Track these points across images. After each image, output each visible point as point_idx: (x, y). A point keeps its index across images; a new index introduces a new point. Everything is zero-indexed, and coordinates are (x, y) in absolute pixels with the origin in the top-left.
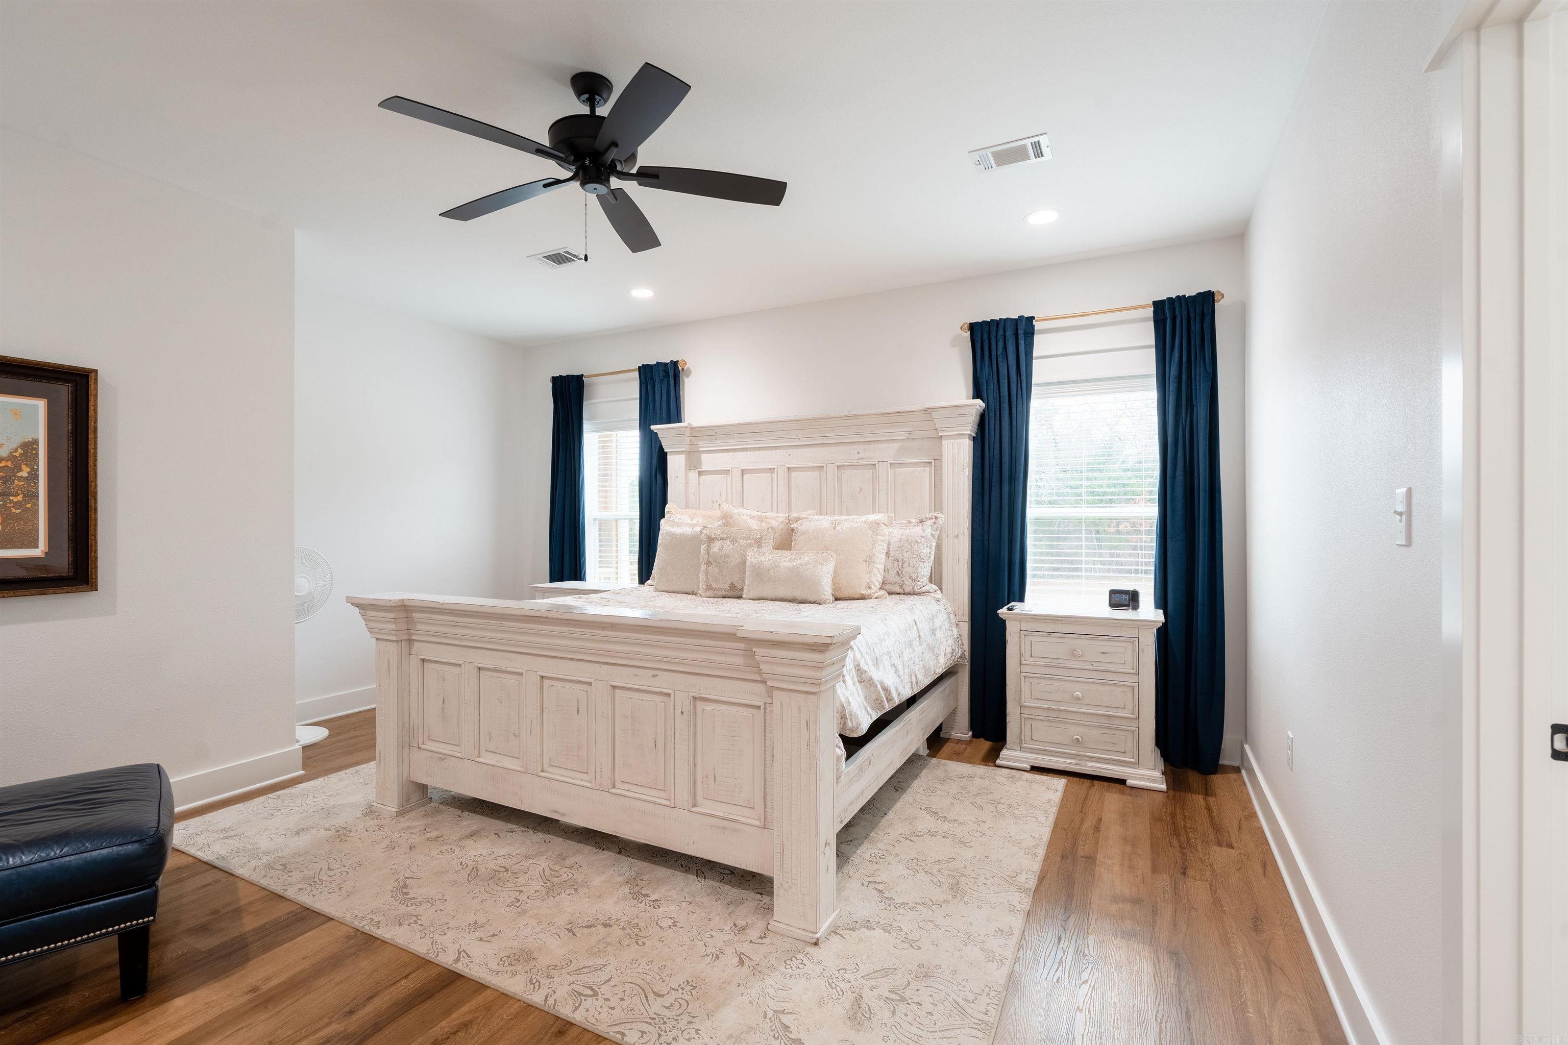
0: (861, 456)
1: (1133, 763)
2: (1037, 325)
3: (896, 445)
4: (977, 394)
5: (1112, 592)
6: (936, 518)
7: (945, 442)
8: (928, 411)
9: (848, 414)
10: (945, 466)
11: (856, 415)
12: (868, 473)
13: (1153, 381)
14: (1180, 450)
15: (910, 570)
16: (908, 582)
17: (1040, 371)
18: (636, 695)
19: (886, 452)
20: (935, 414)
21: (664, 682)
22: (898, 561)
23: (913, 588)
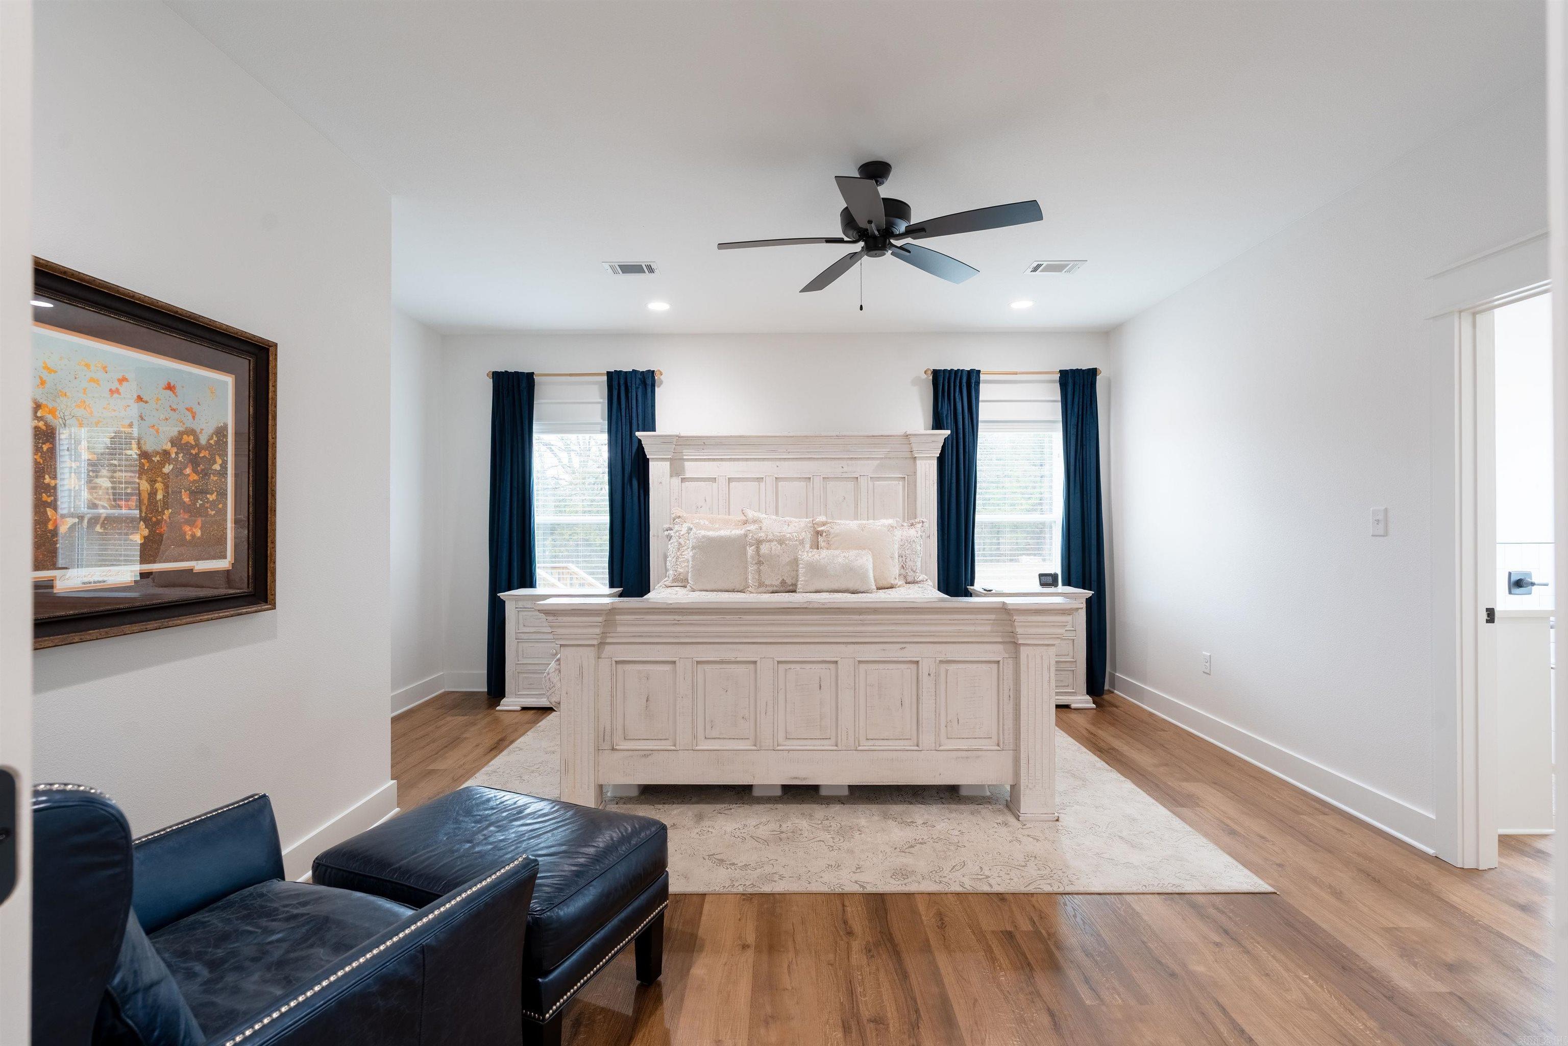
0: (845, 469)
1: (1073, 693)
2: (982, 377)
3: (876, 462)
4: (938, 424)
5: (1041, 575)
6: (923, 522)
7: (918, 462)
8: (907, 436)
9: (838, 434)
10: (919, 481)
11: (845, 436)
12: (850, 485)
13: (1060, 426)
14: (1078, 472)
15: (911, 564)
16: (911, 574)
17: (985, 412)
18: (881, 666)
19: (866, 468)
20: (912, 439)
21: (911, 653)
22: (902, 557)
23: (914, 578)
